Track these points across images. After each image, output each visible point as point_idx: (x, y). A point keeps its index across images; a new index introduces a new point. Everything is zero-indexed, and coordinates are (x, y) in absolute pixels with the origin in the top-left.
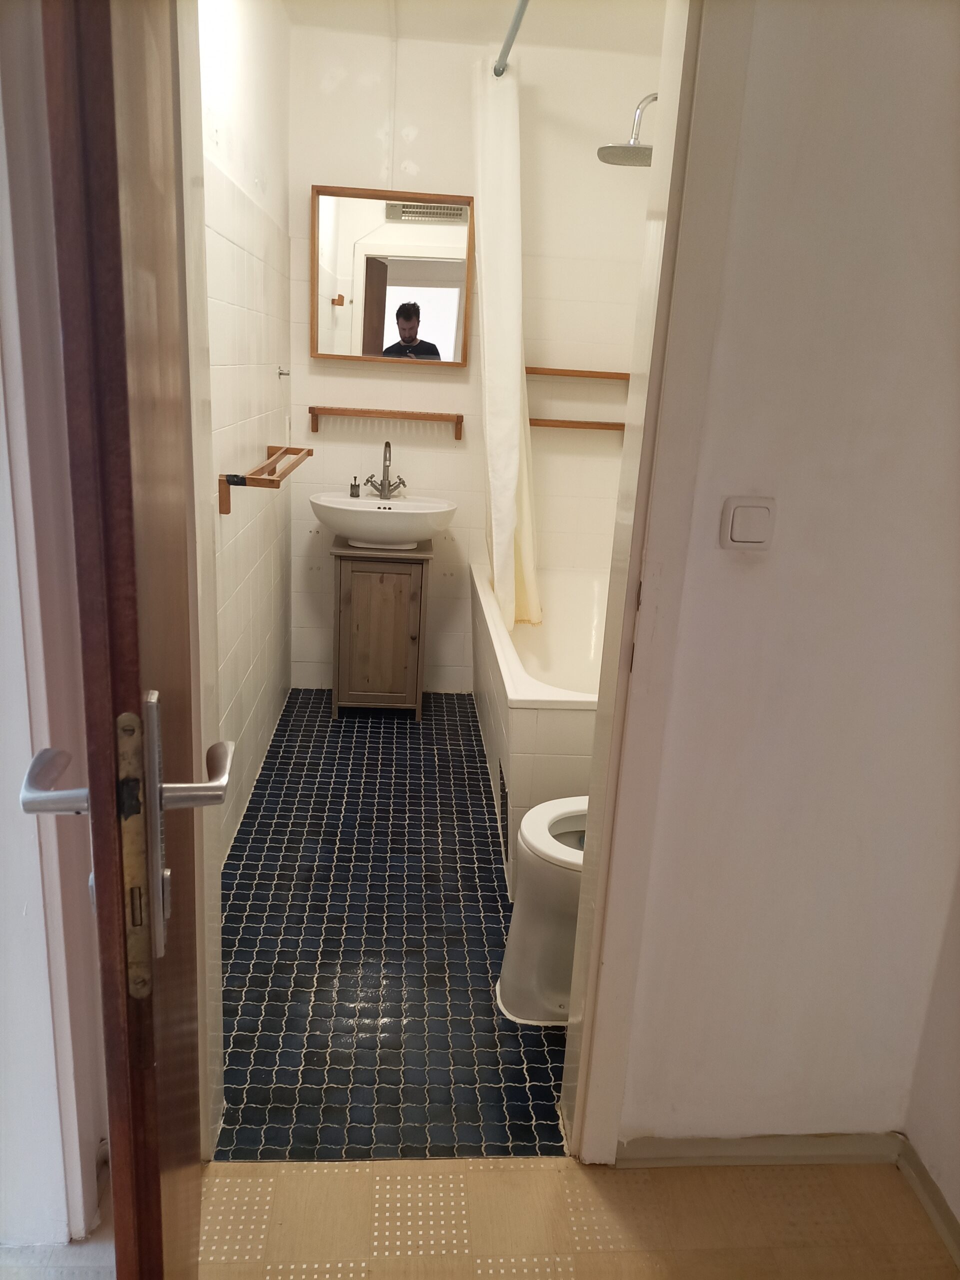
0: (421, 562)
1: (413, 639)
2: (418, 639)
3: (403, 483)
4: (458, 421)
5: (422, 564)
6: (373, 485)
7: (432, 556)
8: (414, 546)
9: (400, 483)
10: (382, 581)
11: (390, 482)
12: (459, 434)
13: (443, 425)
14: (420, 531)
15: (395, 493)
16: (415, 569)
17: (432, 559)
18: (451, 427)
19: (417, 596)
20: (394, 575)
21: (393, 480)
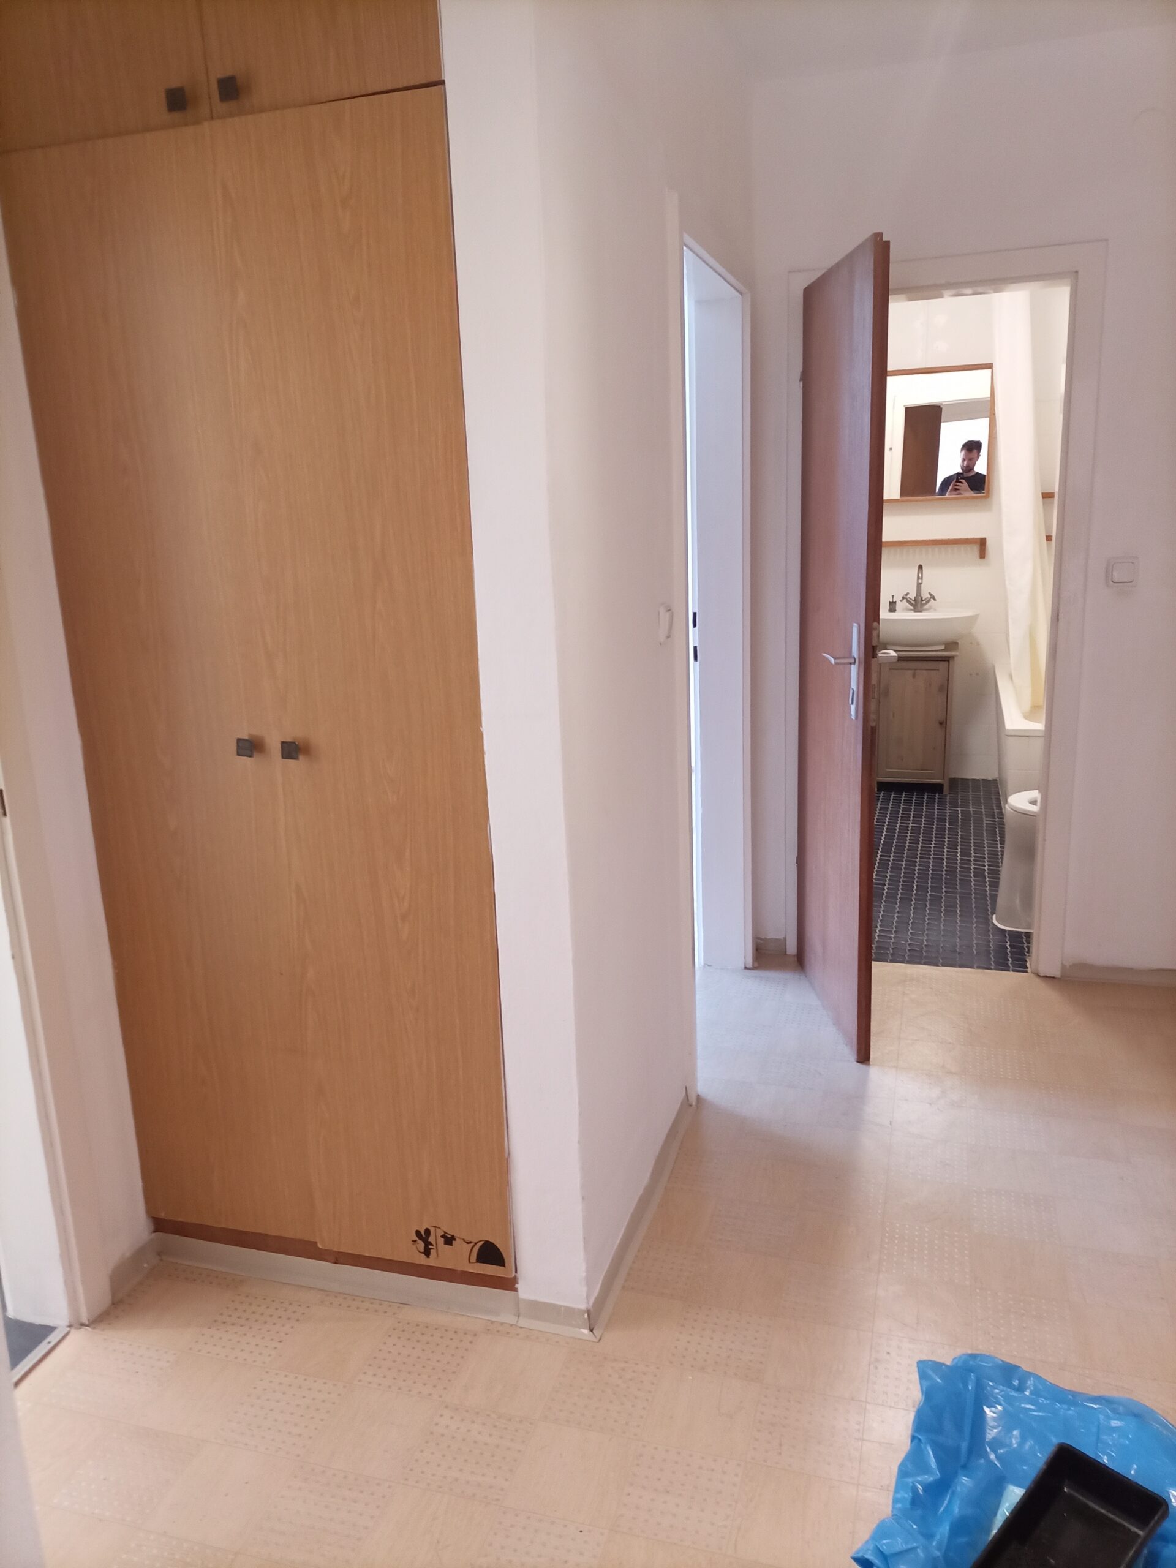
0: (947, 659)
1: (941, 723)
2: (945, 723)
3: (933, 597)
4: (982, 543)
5: (948, 661)
6: (908, 601)
7: (957, 653)
8: (943, 647)
9: (931, 598)
10: (914, 676)
11: (922, 598)
12: (983, 554)
13: (968, 547)
14: (949, 636)
15: (927, 607)
16: (942, 665)
17: (957, 656)
18: (976, 549)
19: (945, 688)
20: (924, 671)
21: (925, 595)
